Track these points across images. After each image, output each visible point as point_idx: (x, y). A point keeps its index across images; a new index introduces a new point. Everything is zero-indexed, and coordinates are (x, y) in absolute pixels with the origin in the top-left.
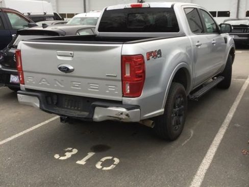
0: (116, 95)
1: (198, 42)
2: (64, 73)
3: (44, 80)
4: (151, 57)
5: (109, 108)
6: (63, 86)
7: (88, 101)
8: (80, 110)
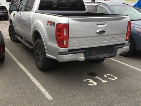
0: (123, 41)
3: (85, 41)
5: (124, 47)
6: (97, 42)
7: (106, 48)
8: (102, 54)
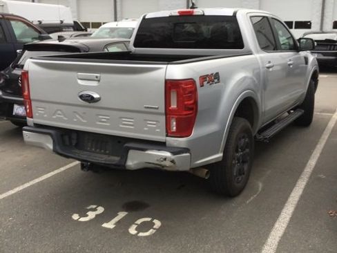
0: (157, 134)
1: (269, 62)
2: (87, 104)
3: (59, 112)
4: (205, 83)
6: (85, 121)
7: (119, 142)
8: (109, 154)
